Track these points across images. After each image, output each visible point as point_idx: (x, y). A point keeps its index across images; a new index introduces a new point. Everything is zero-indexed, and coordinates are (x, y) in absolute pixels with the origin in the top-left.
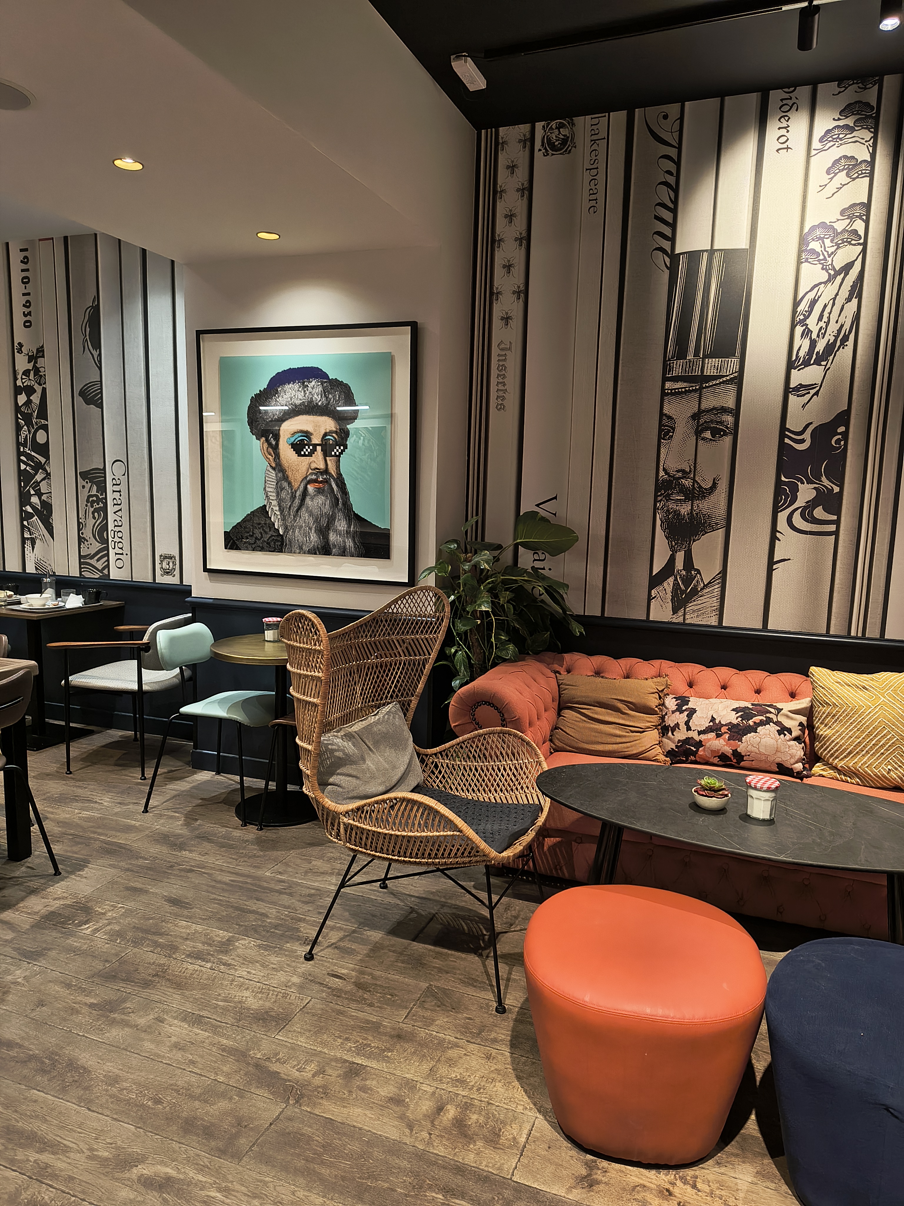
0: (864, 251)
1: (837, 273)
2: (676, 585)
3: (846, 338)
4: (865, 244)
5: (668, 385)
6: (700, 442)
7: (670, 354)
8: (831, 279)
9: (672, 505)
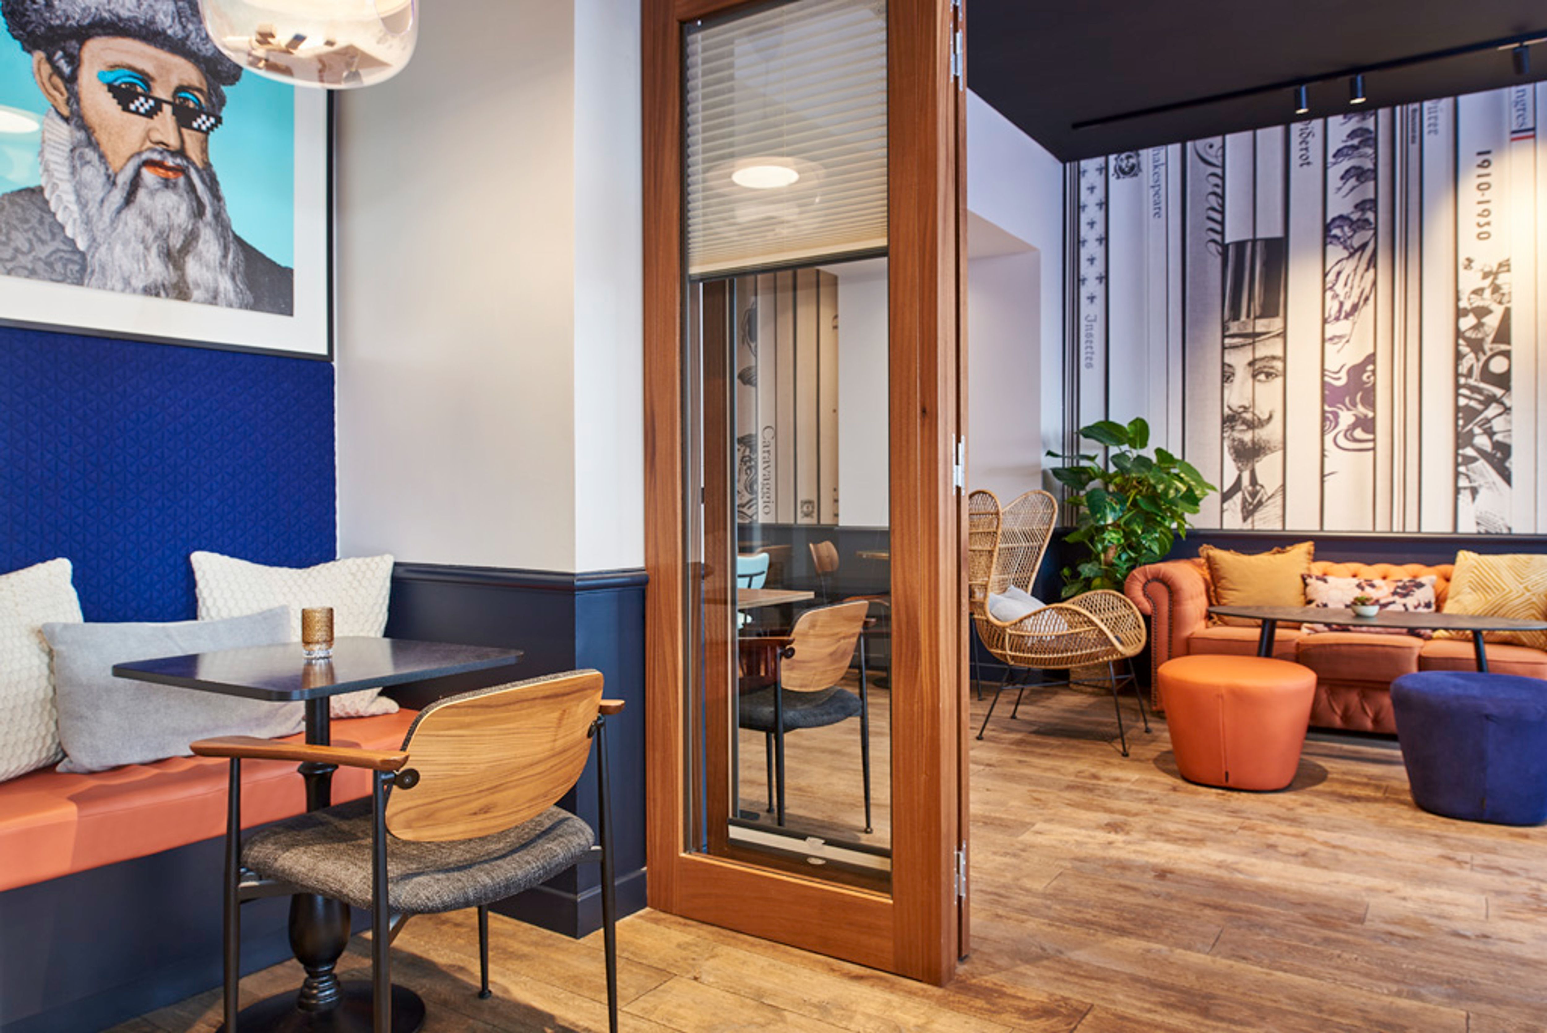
0: (1376, 234)
1: (1356, 251)
2: (1244, 500)
3: (1367, 299)
4: (1376, 229)
5: (1227, 341)
6: (1257, 384)
7: (1226, 317)
8: (1351, 255)
9: (1236, 435)
